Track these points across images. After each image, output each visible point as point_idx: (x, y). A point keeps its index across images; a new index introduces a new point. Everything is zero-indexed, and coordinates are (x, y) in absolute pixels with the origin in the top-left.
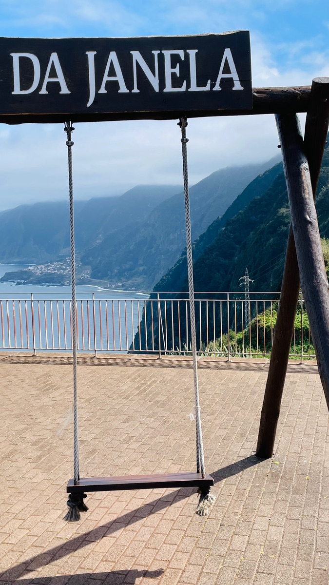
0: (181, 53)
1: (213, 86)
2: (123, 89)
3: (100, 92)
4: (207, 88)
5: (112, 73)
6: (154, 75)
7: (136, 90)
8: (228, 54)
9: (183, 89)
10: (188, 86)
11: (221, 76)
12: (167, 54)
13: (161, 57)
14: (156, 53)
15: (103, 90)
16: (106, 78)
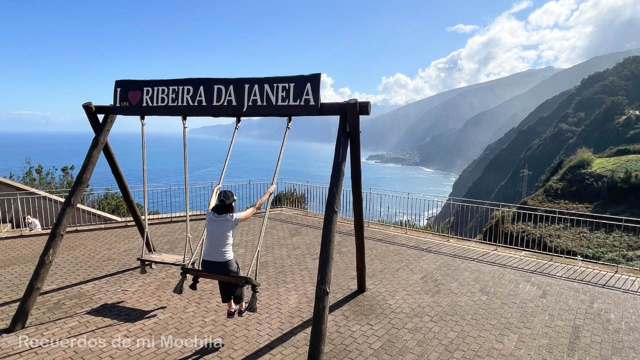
0: (287, 85)
1: (300, 102)
2: (259, 103)
3: (249, 104)
4: (298, 103)
5: (255, 95)
6: (274, 96)
7: (265, 104)
8: (309, 85)
9: (286, 103)
10: (289, 102)
11: (304, 97)
12: (280, 86)
13: (278, 87)
14: (275, 85)
15: (250, 104)
16: (252, 98)
